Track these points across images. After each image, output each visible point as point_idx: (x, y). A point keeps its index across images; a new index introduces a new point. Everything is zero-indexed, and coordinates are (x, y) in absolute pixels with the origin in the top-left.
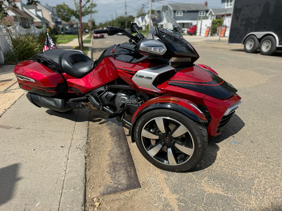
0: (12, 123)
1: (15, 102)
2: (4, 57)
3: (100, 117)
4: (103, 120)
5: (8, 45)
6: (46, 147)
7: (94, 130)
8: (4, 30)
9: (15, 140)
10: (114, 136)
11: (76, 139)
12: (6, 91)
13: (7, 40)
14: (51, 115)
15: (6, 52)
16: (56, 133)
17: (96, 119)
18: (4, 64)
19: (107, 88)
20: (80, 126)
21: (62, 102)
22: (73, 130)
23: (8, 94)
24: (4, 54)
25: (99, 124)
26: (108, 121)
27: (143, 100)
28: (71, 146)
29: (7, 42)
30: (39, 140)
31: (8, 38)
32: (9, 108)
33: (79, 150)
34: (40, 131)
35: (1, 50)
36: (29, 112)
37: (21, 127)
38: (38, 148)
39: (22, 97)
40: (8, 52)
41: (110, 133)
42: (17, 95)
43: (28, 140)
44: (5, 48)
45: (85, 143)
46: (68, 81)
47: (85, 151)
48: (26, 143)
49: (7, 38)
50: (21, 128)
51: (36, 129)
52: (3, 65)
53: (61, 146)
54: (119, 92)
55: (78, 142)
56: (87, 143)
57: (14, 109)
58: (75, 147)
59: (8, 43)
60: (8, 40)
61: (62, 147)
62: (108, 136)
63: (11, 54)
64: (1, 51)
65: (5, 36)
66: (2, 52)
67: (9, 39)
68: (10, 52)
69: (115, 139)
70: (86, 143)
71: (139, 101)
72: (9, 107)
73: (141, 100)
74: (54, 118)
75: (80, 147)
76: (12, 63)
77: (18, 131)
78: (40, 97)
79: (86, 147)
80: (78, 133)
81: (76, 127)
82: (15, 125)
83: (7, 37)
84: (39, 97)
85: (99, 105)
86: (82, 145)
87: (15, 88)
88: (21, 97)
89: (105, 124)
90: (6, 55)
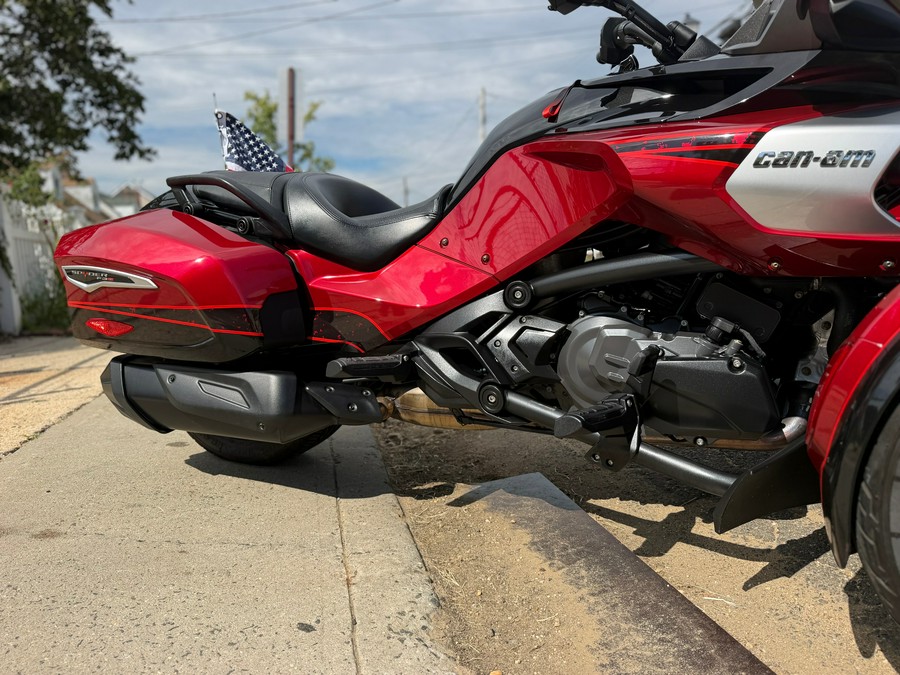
0: (16, 510)
1: (43, 431)
2: (23, 313)
3: (435, 480)
4: (461, 490)
5: (41, 276)
6: (205, 632)
7: (440, 535)
8: (32, 223)
9: (20, 597)
10: (569, 561)
11: (368, 579)
12: (12, 398)
13: (38, 257)
14: (214, 474)
15: (32, 297)
16: (251, 553)
17: (421, 488)
18: (17, 333)
19: (518, 295)
20: (363, 514)
21: (285, 388)
22: (338, 536)
23: (18, 407)
24: (21, 301)
25: (448, 504)
26: (489, 491)
27: (747, 335)
28: (354, 623)
29: (39, 264)
30: (163, 592)
31: (44, 253)
32: (12, 452)
33: (409, 642)
34: (166, 546)
35: (14, 286)
36: (106, 464)
37: (62, 529)
38: (161, 638)
39: (76, 414)
40: (36, 296)
41: (533, 543)
42: (54, 410)
43: (100, 591)
44: (30, 283)
45: (426, 604)
46: (312, 288)
47: (451, 653)
48: (85, 612)
49: (38, 250)
50: (59, 534)
51: (140, 535)
52: (15, 337)
53: (295, 623)
54: (587, 313)
55: (388, 594)
56: (437, 602)
57: (34, 455)
58: (382, 626)
59: (42, 267)
60: (43, 259)
61: (307, 628)
62: (536, 559)
63: (47, 304)
64: (13, 291)
65: (32, 242)
66: (17, 292)
67: (47, 256)
68: (46, 298)
69: (583, 572)
70: (433, 601)
71: (724, 339)
72: (11, 448)
73: (736, 335)
74: (227, 487)
75: (411, 629)
76: (47, 330)
77: (44, 546)
78: (170, 373)
79: (443, 624)
80: (369, 548)
81: (346, 522)
82: (32, 520)
83: (40, 248)
84: (166, 374)
85: (480, 388)
86: (419, 615)
87: (48, 390)
88: (70, 413)
89: (479, 505)
90: (29, 308)
